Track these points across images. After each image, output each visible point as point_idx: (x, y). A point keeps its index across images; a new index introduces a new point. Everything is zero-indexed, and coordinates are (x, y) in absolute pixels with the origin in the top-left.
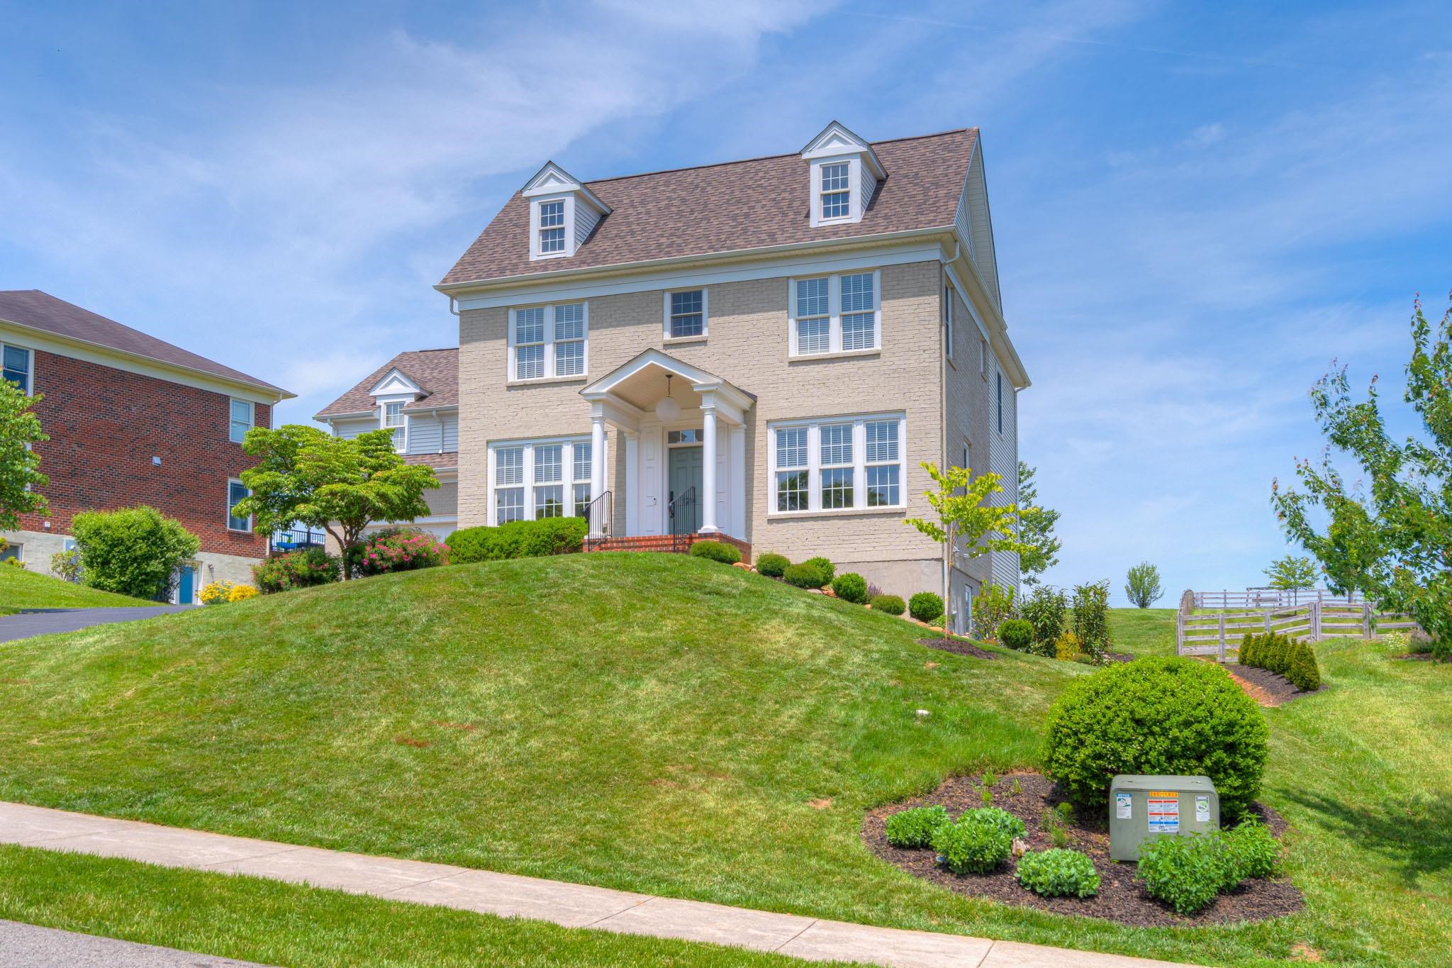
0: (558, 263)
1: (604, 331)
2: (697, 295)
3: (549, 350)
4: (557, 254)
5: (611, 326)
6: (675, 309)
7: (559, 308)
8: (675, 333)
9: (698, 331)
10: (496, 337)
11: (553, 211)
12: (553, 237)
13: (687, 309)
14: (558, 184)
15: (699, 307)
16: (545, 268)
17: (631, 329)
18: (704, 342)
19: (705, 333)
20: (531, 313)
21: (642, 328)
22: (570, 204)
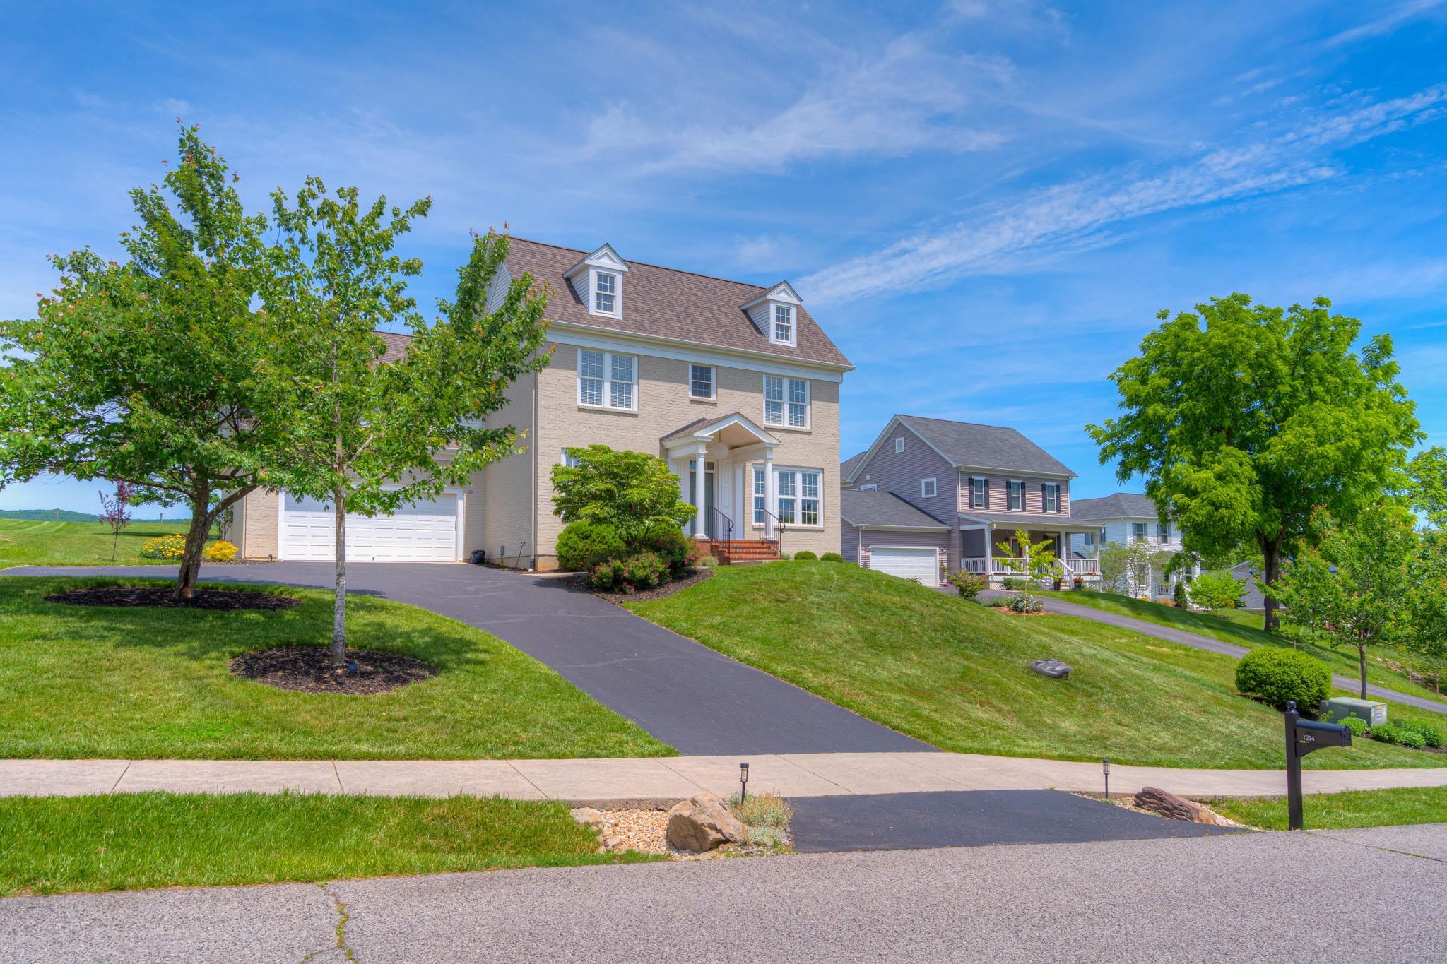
0: (608, 322)
1: (652, 382)
2: (708, 370)
3: (607, 387)
4: (607, 314)
5: (654, 379)
6: (694, 377)
7: (616, 357)
8: (694, 393)
9: (709, 395)
10: (569, 368)
11: (606, 281)
12: (605, 300)
13: (701, 378)
14: (610, 262)
15: (709, 379)
16: (599, 323)
17: (669, 385)
18: (715, 404)
19: (714, 398)
20: (593, 357)
21: (676, 385)
22: (619, 279)
